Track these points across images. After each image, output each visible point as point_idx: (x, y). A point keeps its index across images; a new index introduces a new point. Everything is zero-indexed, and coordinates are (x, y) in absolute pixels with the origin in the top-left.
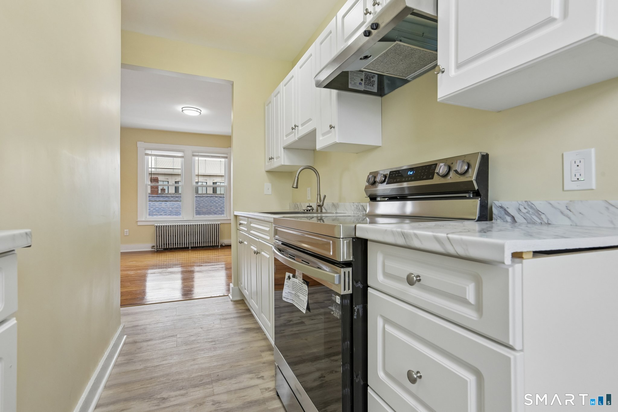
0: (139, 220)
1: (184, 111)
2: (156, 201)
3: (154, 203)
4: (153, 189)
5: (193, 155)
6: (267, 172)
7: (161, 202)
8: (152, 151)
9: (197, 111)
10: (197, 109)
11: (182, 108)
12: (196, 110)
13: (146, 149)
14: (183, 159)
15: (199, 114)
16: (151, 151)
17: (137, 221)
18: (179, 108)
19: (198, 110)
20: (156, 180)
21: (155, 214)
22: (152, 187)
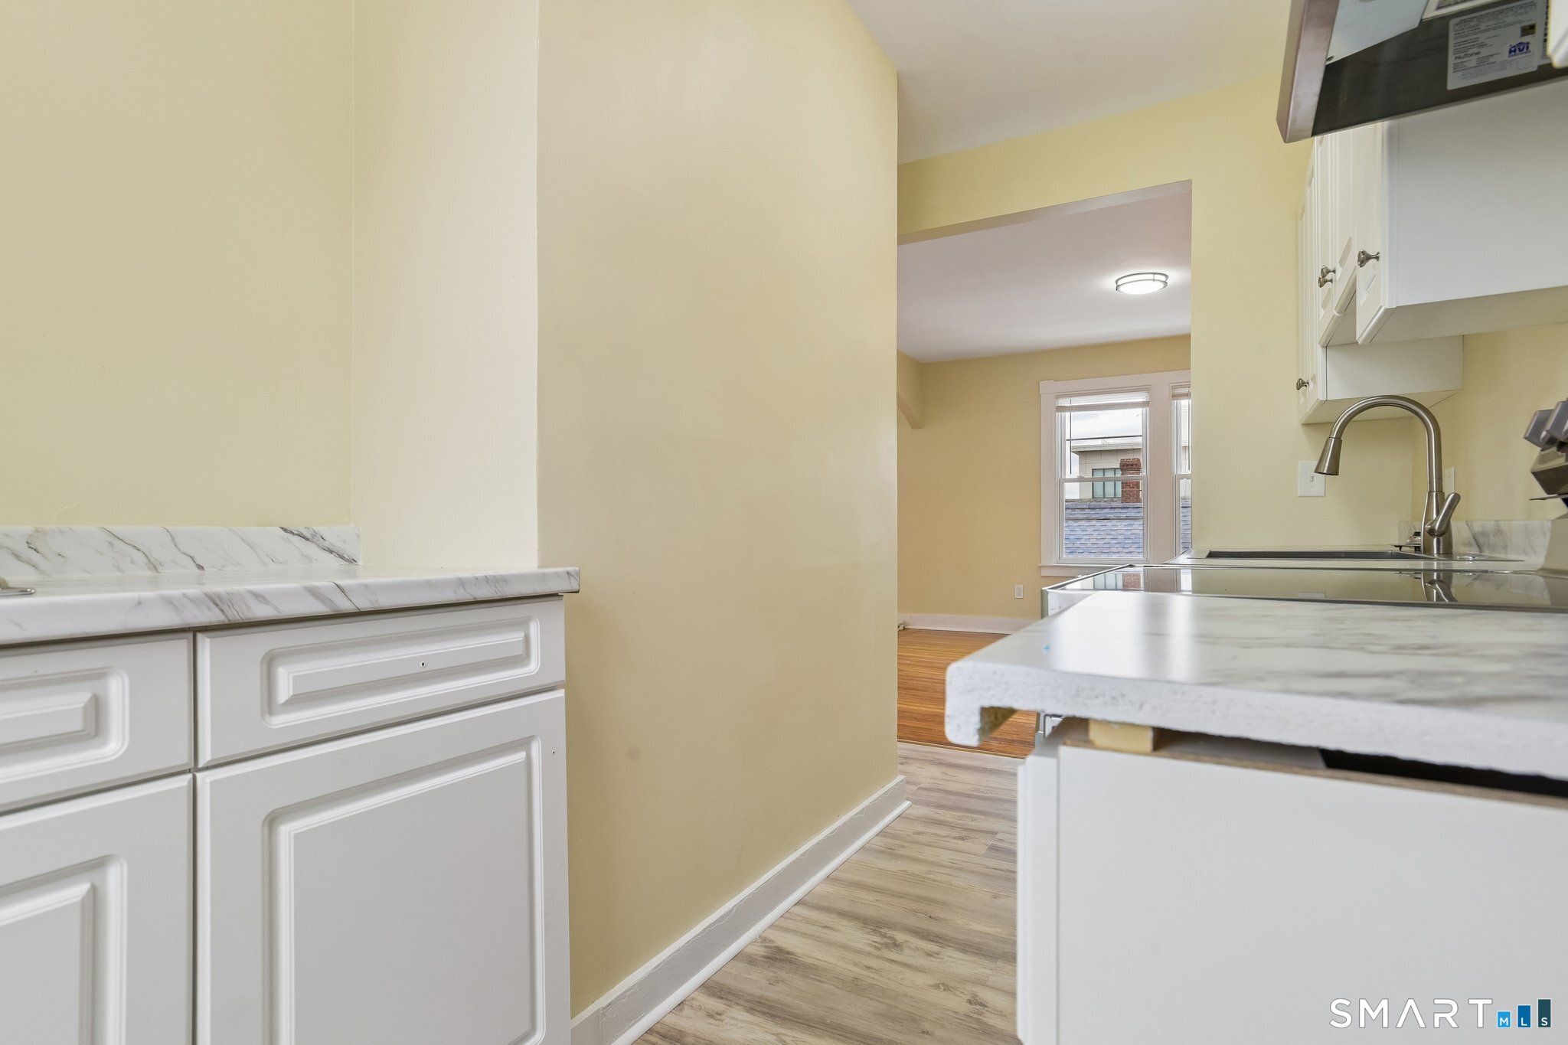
0: (1043, 563)
1: (1121, 289)
2: (1119, 519)
3: (1114, 522)
4: (1128, 489)
5: (1176, 396)
6: (1302, 424)
7: (1132, 522)
8: (1073, 399)
9: (1154, 280)
10: (1154, 274)
11: (1117, 281)
12: (1151, 277)
13: (1058, 397)
14: (1148, 409)
15: (1162, 285)
16: (1069, 399)
17: (1041, 567)
18: (1109, 283)
19: (1157, 277)
20: (1134, 467)
21: (1114, 550)
22: (1125, 485)
